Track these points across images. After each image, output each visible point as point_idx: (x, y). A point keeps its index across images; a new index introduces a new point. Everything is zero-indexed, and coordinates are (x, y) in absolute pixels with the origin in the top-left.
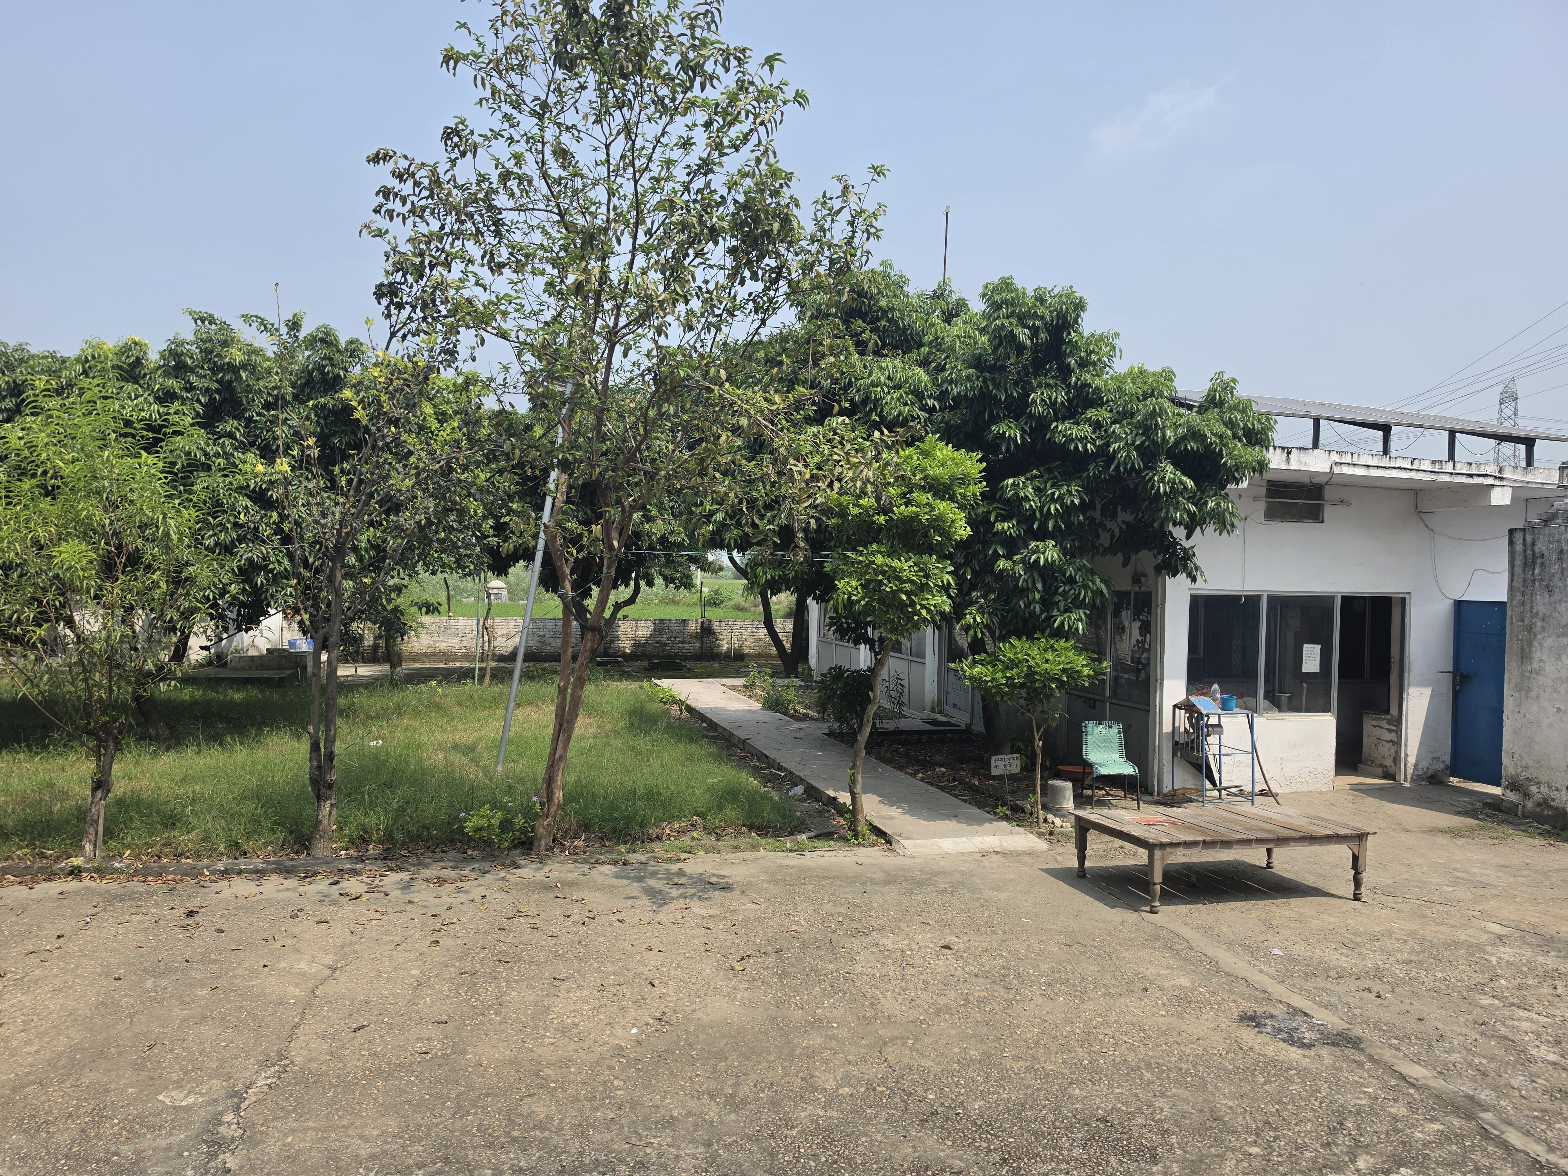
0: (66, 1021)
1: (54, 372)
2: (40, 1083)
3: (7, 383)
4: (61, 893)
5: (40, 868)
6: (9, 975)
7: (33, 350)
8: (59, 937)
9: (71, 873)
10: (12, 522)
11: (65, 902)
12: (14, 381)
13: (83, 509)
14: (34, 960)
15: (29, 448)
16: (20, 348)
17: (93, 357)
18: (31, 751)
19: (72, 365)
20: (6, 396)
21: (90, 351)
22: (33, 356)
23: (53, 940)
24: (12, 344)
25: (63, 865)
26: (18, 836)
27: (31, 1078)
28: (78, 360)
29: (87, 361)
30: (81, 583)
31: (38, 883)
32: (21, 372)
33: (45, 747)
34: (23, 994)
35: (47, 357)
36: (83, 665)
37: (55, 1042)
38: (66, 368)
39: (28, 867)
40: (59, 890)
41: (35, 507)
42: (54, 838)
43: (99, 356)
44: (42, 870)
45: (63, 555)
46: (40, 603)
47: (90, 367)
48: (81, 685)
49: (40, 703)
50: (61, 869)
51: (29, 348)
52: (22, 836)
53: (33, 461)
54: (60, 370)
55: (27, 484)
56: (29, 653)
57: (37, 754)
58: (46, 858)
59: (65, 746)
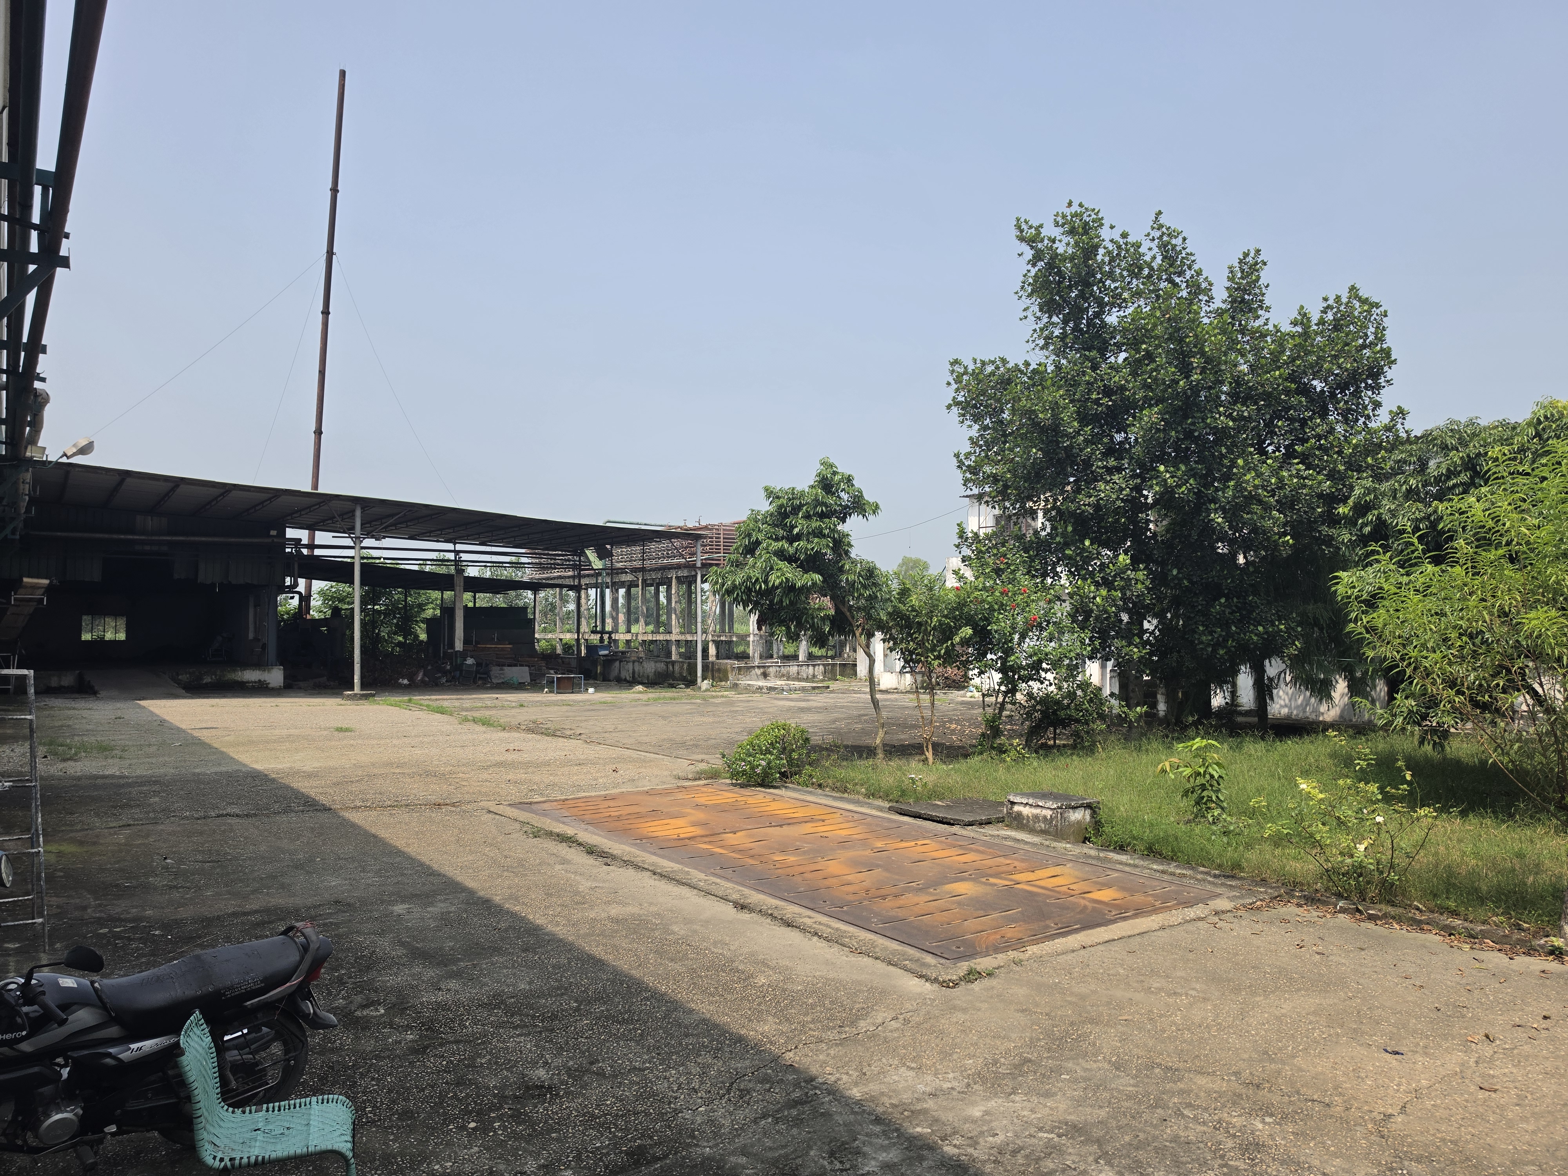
0: (1561, 1111)
1: (1506, 440)
2: (1540, 1166)
3: (1462, 458)
4: (1543, 972)
5: (1519, 940)
6: (1498, 1042)
7: (1483, 422)
8: (1545, 1018)
9: (1551, 953)
10: (1479, 592)
11: (1548, 982)
12: (1468, 456)
13: (1551, 575)
14: (1520, 1033)
15: (1493, 519)
16: (1471, 423)
17: (1546, 417)
18: (1497, 818)
19: (1523, 430)
20: (1461, 471)
21: (1542, 412)
22: (1485, 429)
23: (1540, 1018)
24: (1463, 420)
25: (1542, 942)
26: (1493, 902)
27: (1531, 1158)
28: (1529, 424)
29: (1539, 422)
30: (1553, 650)
31: (1518, 955)
32: (1474, 446)
33: (1511, 816)
34: (1514, 1066)
35: (1497, 426)
36: (1555, 735)
37: (1552, 1129)
38: (1517, 434)
39: (1507, 936)
40: (1541, 968)
41: (1501, 575)
42: (1530, 912)
43: (1552, 415)
44: (1520, 942)
45: (1533, 622)
46: (1509, 671)
47: (1544, 429)
48: (1554, 757)
49: (1511, 772)
50: (1542, 947)
51: (1479, 421)
52: (1497, 902)
53: (1498, 531)
54: (1512, 438)
55: (1493, 554)
56: (1498, 720)
57: (1504, 821)
58: (1524, 930)
59: (1531, 817)
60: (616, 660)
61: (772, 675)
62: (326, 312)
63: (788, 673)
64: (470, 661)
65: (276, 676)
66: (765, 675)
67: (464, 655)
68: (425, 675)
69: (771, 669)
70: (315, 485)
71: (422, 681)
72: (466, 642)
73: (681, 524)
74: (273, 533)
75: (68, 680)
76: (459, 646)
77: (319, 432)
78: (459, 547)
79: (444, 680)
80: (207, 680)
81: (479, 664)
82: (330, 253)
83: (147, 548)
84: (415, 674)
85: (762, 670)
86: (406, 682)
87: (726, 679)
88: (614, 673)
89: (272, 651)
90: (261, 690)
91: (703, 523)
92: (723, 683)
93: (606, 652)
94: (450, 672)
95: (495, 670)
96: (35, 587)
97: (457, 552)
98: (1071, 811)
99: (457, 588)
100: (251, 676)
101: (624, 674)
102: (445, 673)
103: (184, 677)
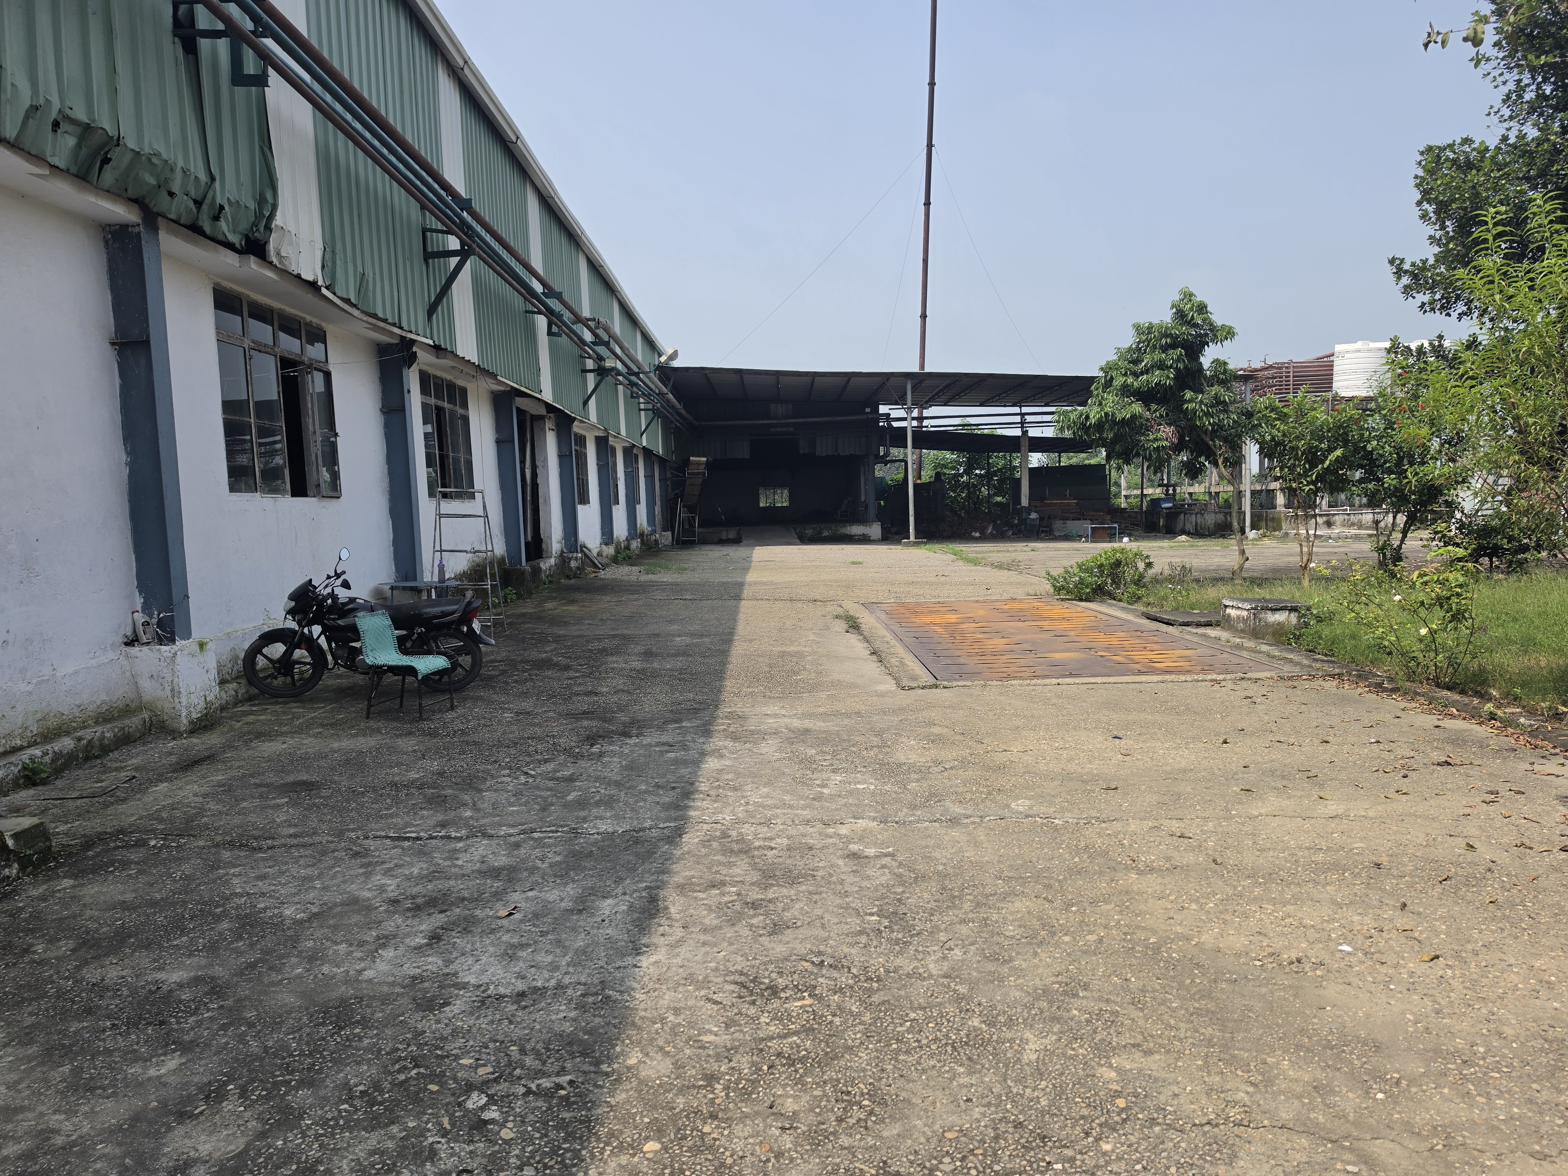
6: (1227, 745)
8: (1324, 742)
60: (1180, 513)
61: (1338, 523)
62: (927, 204)
63: (1360, 521)
64: (1034, 516)
65: (875, 530)
66: (1329, 524)
67: (1028, 510)
68: (993, 528)
69: (1337, 517)
70: (922, 366)
71: (991, 534)
72: (1031, 498)
73: (1245, 366)
74: (868, 410)
75: (732, 534)
76: (1025, 502)
77: (924, 316)
78: (1025, 410)
79: (1010, 533)
80: (826, 534)
81: (1041, 519)
82: (930, 146)
83: (779, 429)
84: (986, 528)
85: (1325, 519)
86: (977, 534)
87: (1279, 528)
88: (1180, 526)
89: (872, 512)
90: (864, 540)
91: (1270, 362)
92: (1277, 533)
93: (1170, 505)
94: (1016, 526)
95: (1058, 524)
96: (698, 464)
97: (1022, 415)
98: (1269, 612)
99: (1023, 449)
100: (857, 530)
101: (1189, 527)
102: (1012, 526)
103: (809, 532)
